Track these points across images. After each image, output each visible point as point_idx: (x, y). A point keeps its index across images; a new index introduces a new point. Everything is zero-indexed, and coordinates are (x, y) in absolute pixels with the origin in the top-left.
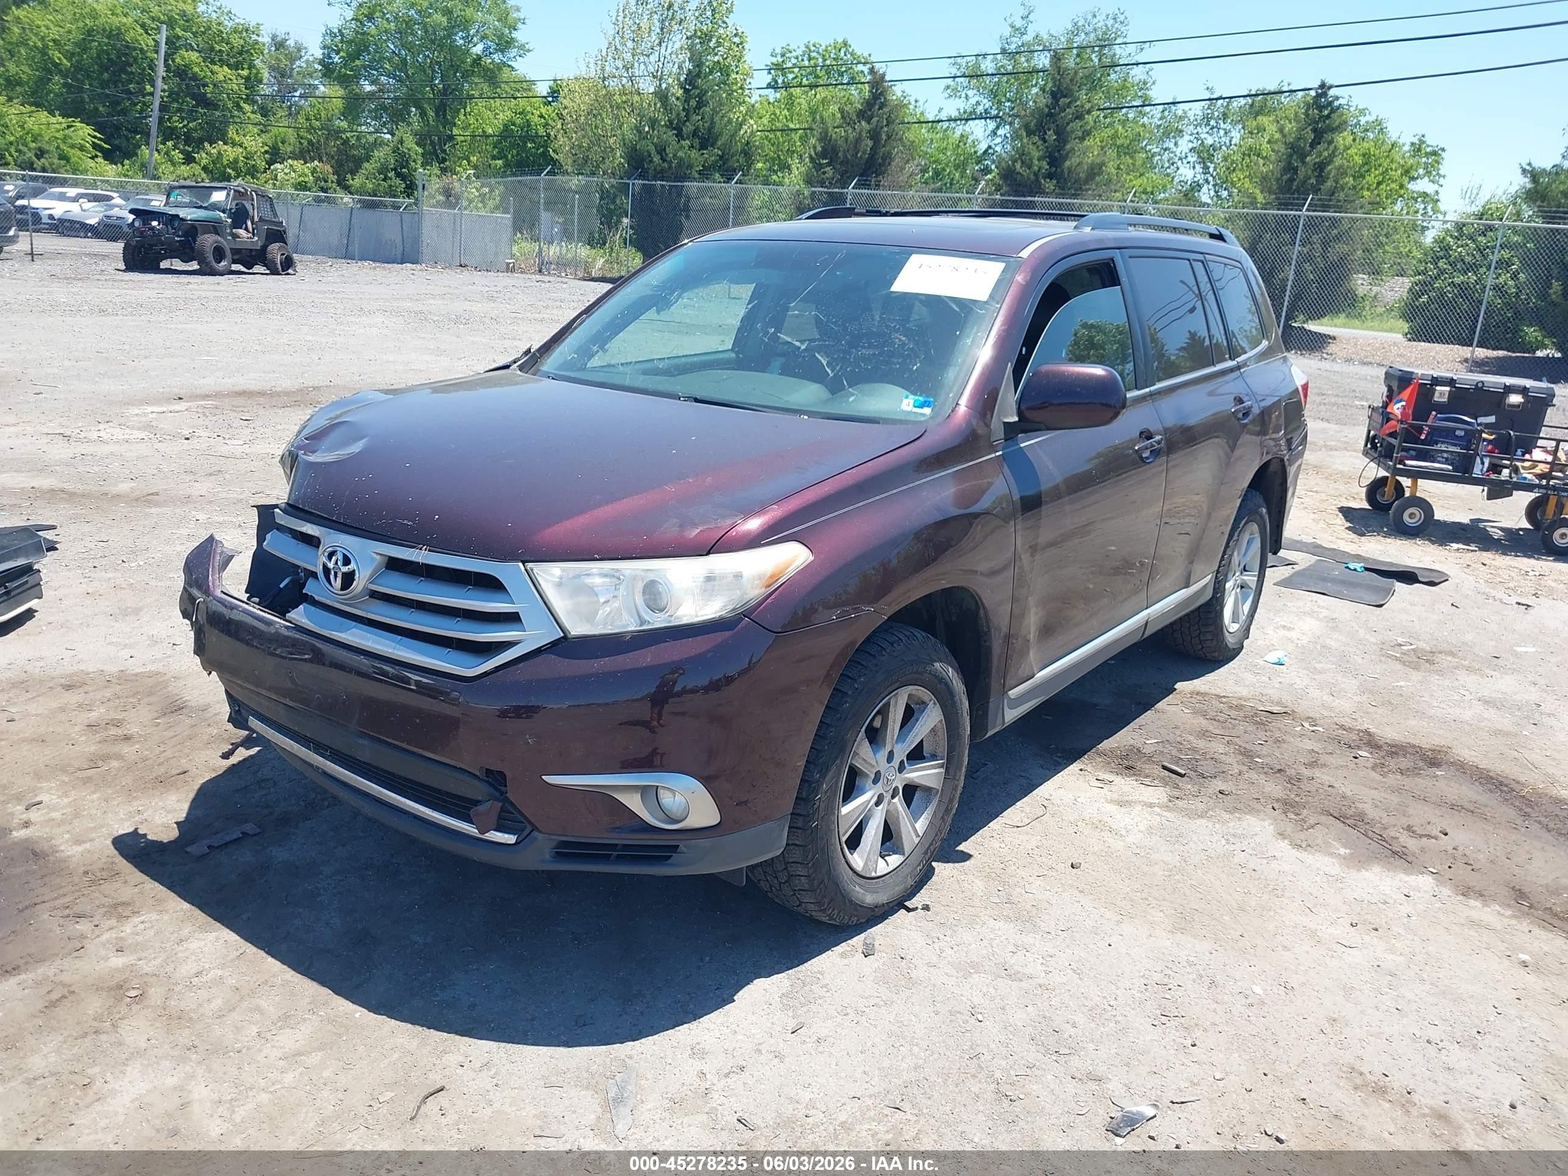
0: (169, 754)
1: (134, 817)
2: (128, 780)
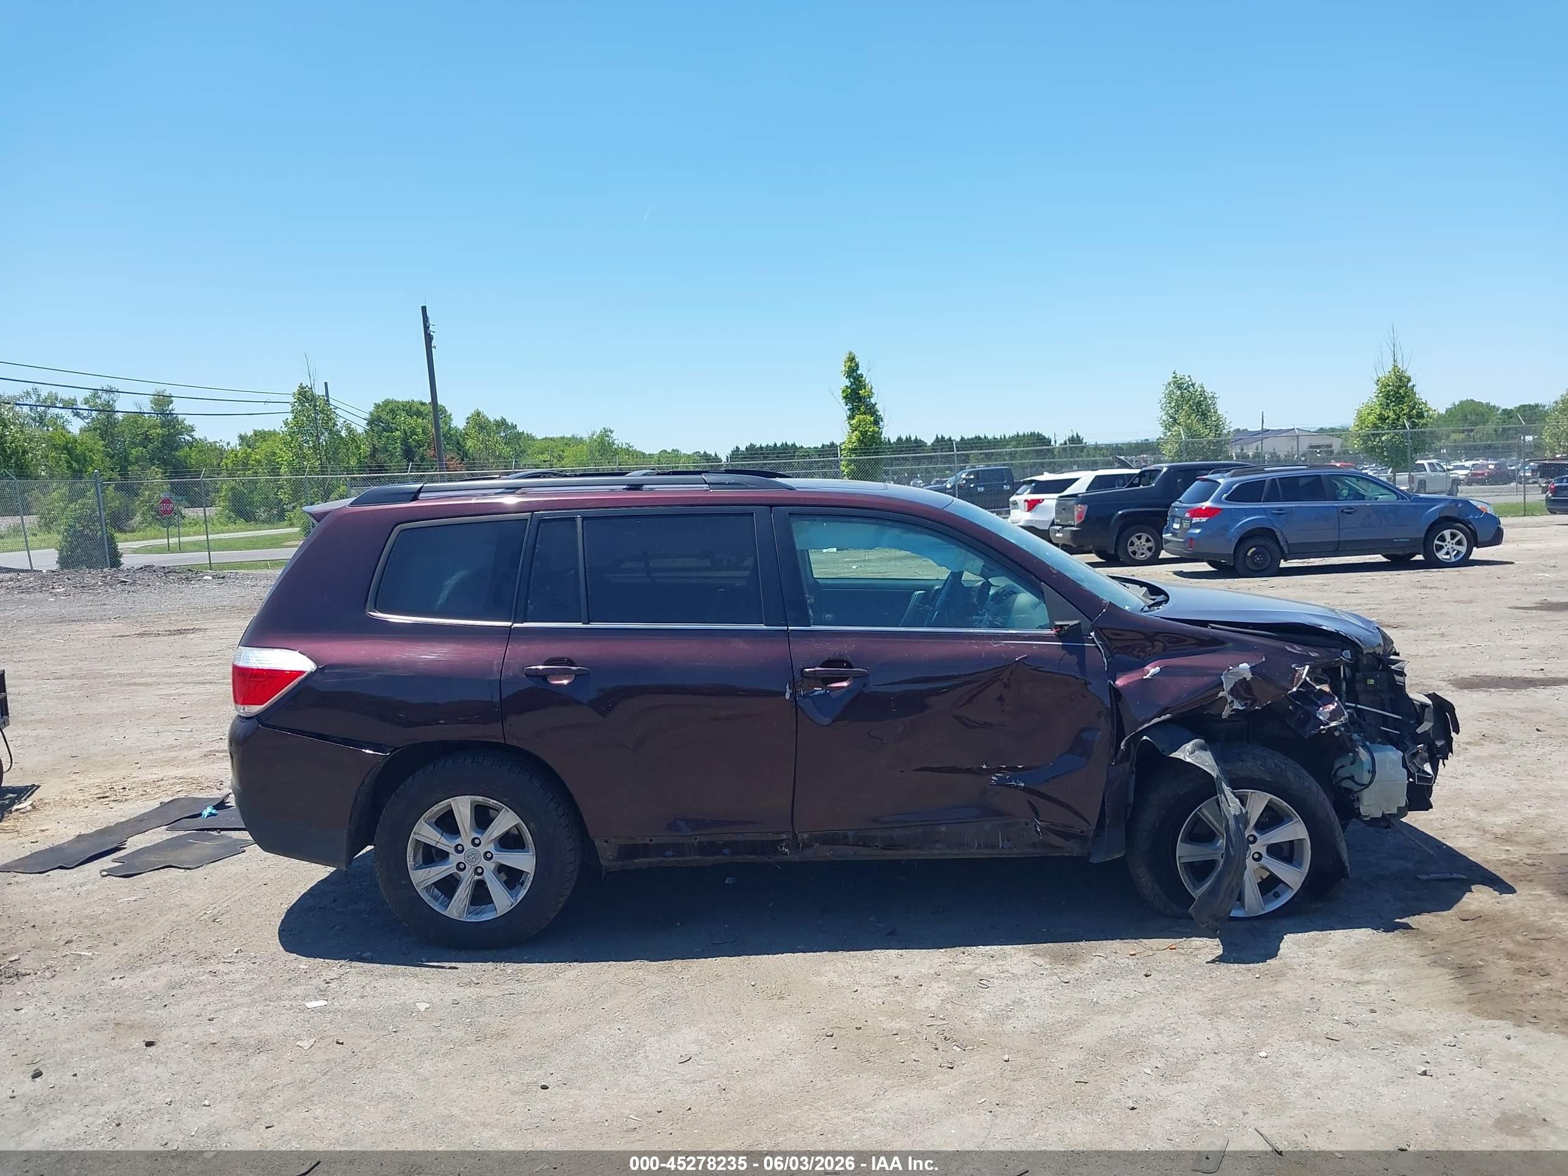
0: (1473, 936)
1: (1503, 901)
2: (1508, 924)
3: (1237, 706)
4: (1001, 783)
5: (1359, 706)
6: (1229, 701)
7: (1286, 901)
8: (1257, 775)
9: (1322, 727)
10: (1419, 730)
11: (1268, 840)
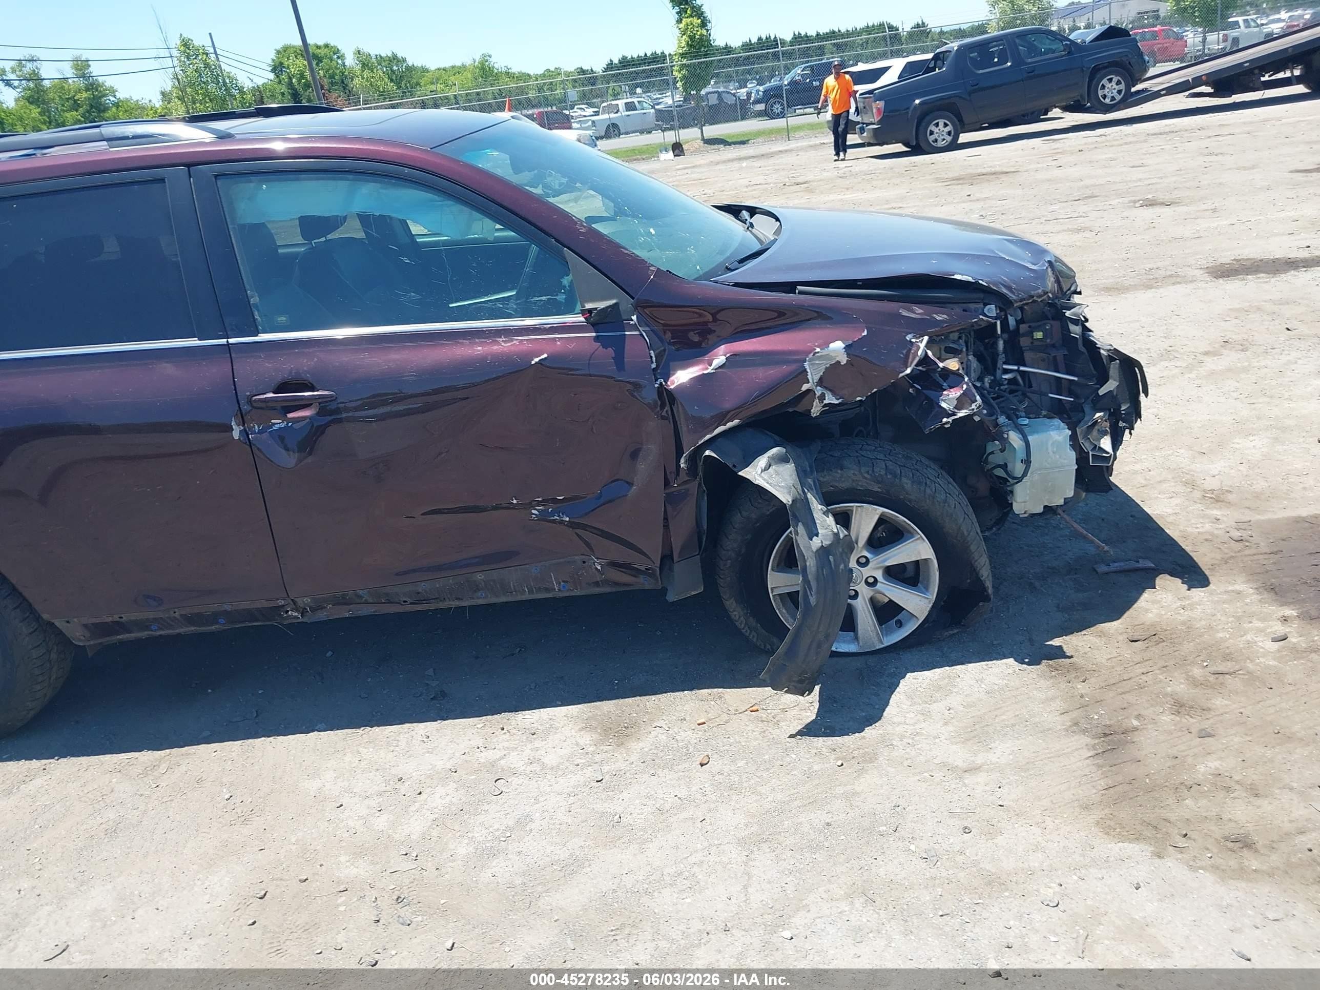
0: (1139, 669)
1: (1188, 604)
2: (1187, 647)
3: (830, 399)
4: (544, 517)
5: (1022, 368)
6: (818, 394)
7: (910, 631)
8: (862, 486)
9: (945, 420)
10: (1102, 392)
11: (885, 561)
